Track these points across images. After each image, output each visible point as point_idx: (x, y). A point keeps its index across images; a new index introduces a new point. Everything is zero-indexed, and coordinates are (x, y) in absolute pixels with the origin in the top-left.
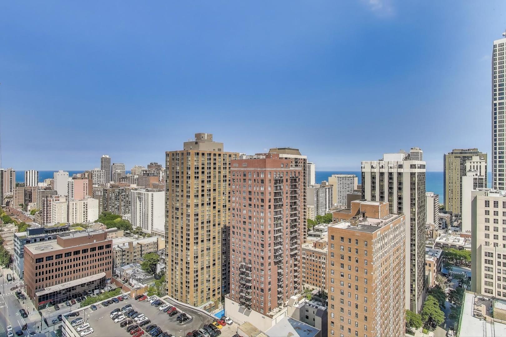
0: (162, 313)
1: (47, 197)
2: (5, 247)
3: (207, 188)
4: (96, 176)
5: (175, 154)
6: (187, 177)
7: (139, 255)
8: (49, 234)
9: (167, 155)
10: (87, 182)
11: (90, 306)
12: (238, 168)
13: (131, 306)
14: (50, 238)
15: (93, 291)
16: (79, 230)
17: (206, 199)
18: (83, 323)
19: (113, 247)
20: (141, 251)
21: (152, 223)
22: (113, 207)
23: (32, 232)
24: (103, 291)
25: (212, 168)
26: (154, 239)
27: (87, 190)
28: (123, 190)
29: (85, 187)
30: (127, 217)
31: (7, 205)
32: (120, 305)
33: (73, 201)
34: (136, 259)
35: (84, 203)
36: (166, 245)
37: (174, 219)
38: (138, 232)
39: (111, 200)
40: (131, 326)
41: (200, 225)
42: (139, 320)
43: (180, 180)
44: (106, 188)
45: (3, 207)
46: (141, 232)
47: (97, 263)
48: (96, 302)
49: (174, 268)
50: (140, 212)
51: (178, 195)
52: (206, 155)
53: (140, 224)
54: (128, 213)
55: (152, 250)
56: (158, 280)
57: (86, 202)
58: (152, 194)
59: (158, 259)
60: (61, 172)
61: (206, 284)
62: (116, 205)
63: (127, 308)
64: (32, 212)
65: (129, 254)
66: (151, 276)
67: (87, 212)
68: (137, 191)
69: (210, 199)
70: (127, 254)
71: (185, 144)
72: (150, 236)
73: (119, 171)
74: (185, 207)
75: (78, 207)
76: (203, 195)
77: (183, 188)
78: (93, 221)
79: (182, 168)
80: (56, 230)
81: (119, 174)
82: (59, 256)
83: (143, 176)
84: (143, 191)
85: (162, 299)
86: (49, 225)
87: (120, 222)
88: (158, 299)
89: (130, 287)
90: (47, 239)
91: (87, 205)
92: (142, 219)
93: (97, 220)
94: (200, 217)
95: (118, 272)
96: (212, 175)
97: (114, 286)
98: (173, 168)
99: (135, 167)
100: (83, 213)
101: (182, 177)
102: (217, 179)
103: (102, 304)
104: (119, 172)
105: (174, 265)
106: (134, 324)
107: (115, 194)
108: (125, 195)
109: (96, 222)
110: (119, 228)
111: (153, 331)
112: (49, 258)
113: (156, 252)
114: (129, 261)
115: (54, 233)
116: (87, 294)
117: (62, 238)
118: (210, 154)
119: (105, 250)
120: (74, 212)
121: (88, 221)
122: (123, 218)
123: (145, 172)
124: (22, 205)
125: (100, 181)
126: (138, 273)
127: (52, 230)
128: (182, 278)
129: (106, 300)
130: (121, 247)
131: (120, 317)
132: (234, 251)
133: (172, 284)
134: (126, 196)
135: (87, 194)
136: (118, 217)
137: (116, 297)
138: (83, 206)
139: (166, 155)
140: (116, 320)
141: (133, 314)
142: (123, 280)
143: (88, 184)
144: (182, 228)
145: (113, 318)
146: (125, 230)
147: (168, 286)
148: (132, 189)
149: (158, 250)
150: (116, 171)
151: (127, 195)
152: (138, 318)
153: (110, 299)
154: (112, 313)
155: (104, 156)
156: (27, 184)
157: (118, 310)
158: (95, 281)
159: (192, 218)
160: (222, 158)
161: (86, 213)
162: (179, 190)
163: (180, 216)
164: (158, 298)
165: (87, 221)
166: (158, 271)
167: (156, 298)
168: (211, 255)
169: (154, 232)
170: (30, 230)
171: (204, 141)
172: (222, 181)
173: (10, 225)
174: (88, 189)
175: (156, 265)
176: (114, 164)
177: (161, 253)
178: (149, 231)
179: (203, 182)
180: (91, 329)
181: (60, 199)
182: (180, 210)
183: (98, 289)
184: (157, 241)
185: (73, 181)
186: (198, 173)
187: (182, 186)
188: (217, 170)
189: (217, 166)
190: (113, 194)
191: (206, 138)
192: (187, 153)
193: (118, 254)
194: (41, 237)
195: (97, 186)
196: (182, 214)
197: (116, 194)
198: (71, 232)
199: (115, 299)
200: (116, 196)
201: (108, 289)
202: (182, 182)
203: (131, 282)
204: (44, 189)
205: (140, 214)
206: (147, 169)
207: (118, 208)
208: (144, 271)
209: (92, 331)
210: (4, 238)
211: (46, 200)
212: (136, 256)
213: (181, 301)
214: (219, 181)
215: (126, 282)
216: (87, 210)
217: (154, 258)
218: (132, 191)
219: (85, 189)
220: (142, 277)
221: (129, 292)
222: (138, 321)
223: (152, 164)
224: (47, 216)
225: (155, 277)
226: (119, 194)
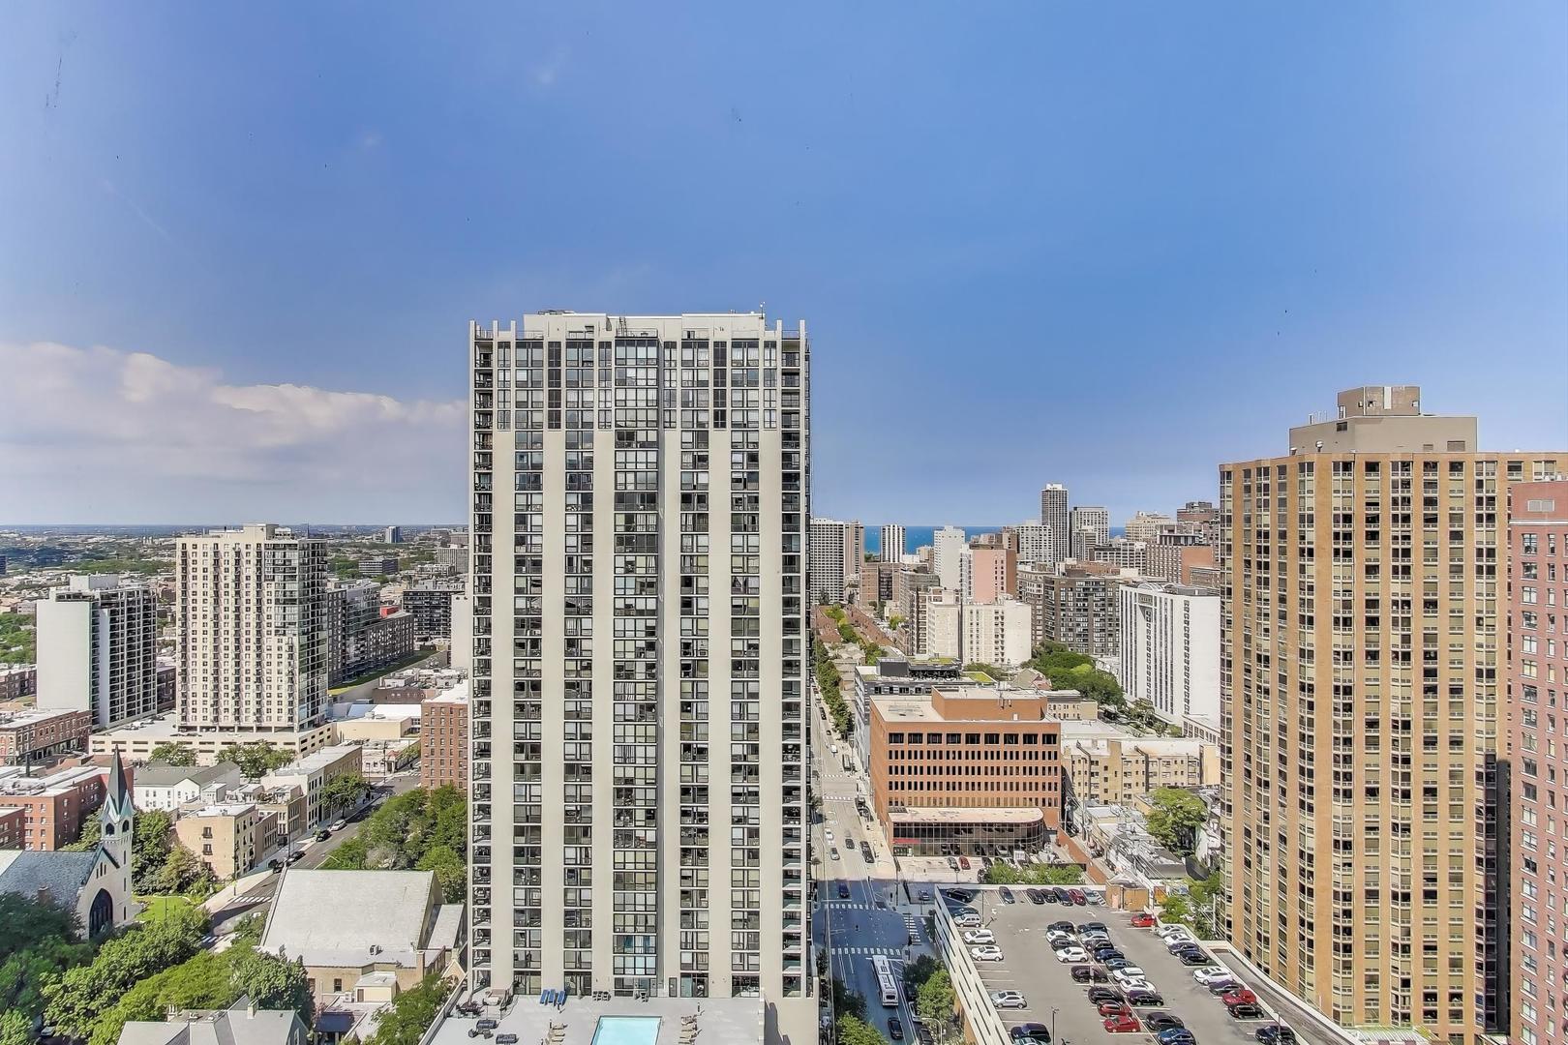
0: (1202, 992)
1: (918, 590)
2: (842, 693)
3: (1394, 594)
4: (1030, 541)
5: (1254, 473)
6: (1302, 551)
7: (1140, 784)
8: (917, 680)
9: (1226, 475)
10: (1004, 558)
11: (996, 887)
12: (1552, 516)
13: (1106, 931)
14: (920, 689)
15: (1011, 849)
16: (980, 680)
17: (1390, 638)
18: (980, 926)
19: (1063, 744)
20: (1147, 774)
21: (1187, 695)
22: (1071, 630)
23: (887, 669)
24: (1034, 859)
25: (1417, 522)
26: (1189, 747)
27: (1002, 578)
28: (1097, 583)
29: (999, 570)
30: (1108, 664)
31: (849, 602)
32: (1075, 914)
33: (971, 604)
34: (1130, 795)
35: (997, 613)
36: (1223, 775)
37: (1254, 693)
38: (1140, 716)
39: (1063, 610)
40: (1101, 989)
41: (1359, 733)
42: (1128, 983)
43: (1273, 559)
44: (1050, 576)
45: (843, 606)
46: (1151, 717)
47: (1022, 778)
48: (1015, 882)
49: (1253, 860)
50: (1149, 656)
51: (1266, 611)
52: (1386, 469)
53: (1149, 691)
54: (1115, 653)
55: (1182, 780)
56: (1199, 882)
57: (1000, 609)
58: (1187, 603)
59: (1203, 813)
60: (949, 529)
61: (1387, 960)
62: (1078, 625)
63: (1095, 933)
64: (892, 621)
65: (1109, 774)
66: (1175, 861)
67: (1002, 636)
68: (1138, 591)
69: (1406, 639)
70: (1103, 774)
71: (1294, 434)
72: (1177, 734)
73: (1090, 529)
74: (1293, 657)
75: (982, 621)
76: (1372, 622)
77: (1285, 591)
78: (1018, 662)
79: (1282, 519)
80: (930, 673)
81: (1091, 538)
82: (935, 738)
83: (1161, 543)
84: (1155, 592)
85: (1207, 946)
86: (919, 658)
87: (1087, 676)
88: (1191, 941)
89: (1107, 871)
90: (914, 690)
91: (1002, 618)
92: (1152, 677)
93: (1027, 660)
94: (1358, 699)
95: (1077, 819)
96: (1416, 544)
97: (1065, 857)
98: (1248, 520)
99: (1138, 517)
100: (994, 639)
101: (1283, 551)
102: (1444, 562)
103: (1029, 892)
104: (1090, 531)
105: (1255, 849)
106: (1111, 986)
107: (1074, 595)
108: (1104, 600)
109: (1024, 665)
110: (1085, 693)
111: (1170, 1035)
112: (916, 738)
113: (1195, 789)
114: (1110, 797)
115: (928, 679)
116: (996, 854)
117: (941, 693)
118: (1406, 466)
119: (1039, 747)
120: (975, 633)
121: (1006, 662)
122: (1099, 666)
123: (1166, 533)
124: (874, 604)
125: (1039, 558)
126: (1133, 837)
127: (923, 671)
128: (1282, 904)
129: (1038, 888)
130: (1088, 748)
131: (1073, 949)
132: (1531, 866)
133: (1246, 909)
134: (1107, 603)
135: (1002, 588)
136: (1085, 660)
137: (1066, 888)
138: (994, 621)
139: (1222, 478)
140: (1061, 954)
141: (1110, 957)
142: (1091, 848)
143: (1005, 562)
144: (1283, 728)
145: (1053, 942)
146: (1102, 703)
147: (1233, 911)
148: (1127, 584)
149: (1204, 785)
150: (1084, 527)
151: (1111, 600)
152: (1124, 973)
153: (1050, 888)
154: (1051, 928)
155: (1049, 487)
156: (884, 557)
157: (1067, 927)
158: (1017, 825)
159: (1324, 699)
160: (1469, 476)
161: (1000, 638)
162: (1272, 593)
163: (1274, 685)
164: (1193, 939)
165: (1003, 660)
166: (1202, 852)
167: (1184, 936)
168: (1417, 853)
169: (1191, 723)
170: (882, 664)
171: (1376, 419)
172: (1469, 571)
173: (852, 647)
174: (1005, 575)
175: (1192, 829)
176: (1076, 509)
177: (1211, 796)
178: (1177, 719)
179: (1372, 570)
180: (997, 949)
181: (943, 595)
182: (1274, 664)
183: (1023, 849)
184: (1201, 755)
185: (971, 552)
186: (1348, 536)
187: (1283, 582)
188: (1443, 527)
189: (1442, 512)
190: (1070, 594)
191: (1388, 406)
192: (1302, 465)
193: (1078, 767)
194: (902, 683)
195: (1028, 568)
196: (1283, 679)
197: (1079, 595)
198: (962, 684)
199: (1062, 892)
200: (1078, 600)
201: (1049, 859)
202: (1283, 567)
203: (1113, 860)
204: (914, 570)
205: (1149, 661)
206: (1175, 523)
207: (1085, 636)
208: (1153, 838)
209: (999, 955)
210: (840, 674)
211: (915, 595)
212: (1130, 785)
213: (1281, 982)
214: (1457, 570)
215: (1099, 855)
216: (1003, 630)
217: (1187, 808)
218: (1122, 587)
219: (999, 575)
220: (1146, 856)
221: (1103, 888)
222: (1123, 982)
223: (1191, 506)
224: (918, 635)
225: (1190, 867)
226: (1086, 595)
